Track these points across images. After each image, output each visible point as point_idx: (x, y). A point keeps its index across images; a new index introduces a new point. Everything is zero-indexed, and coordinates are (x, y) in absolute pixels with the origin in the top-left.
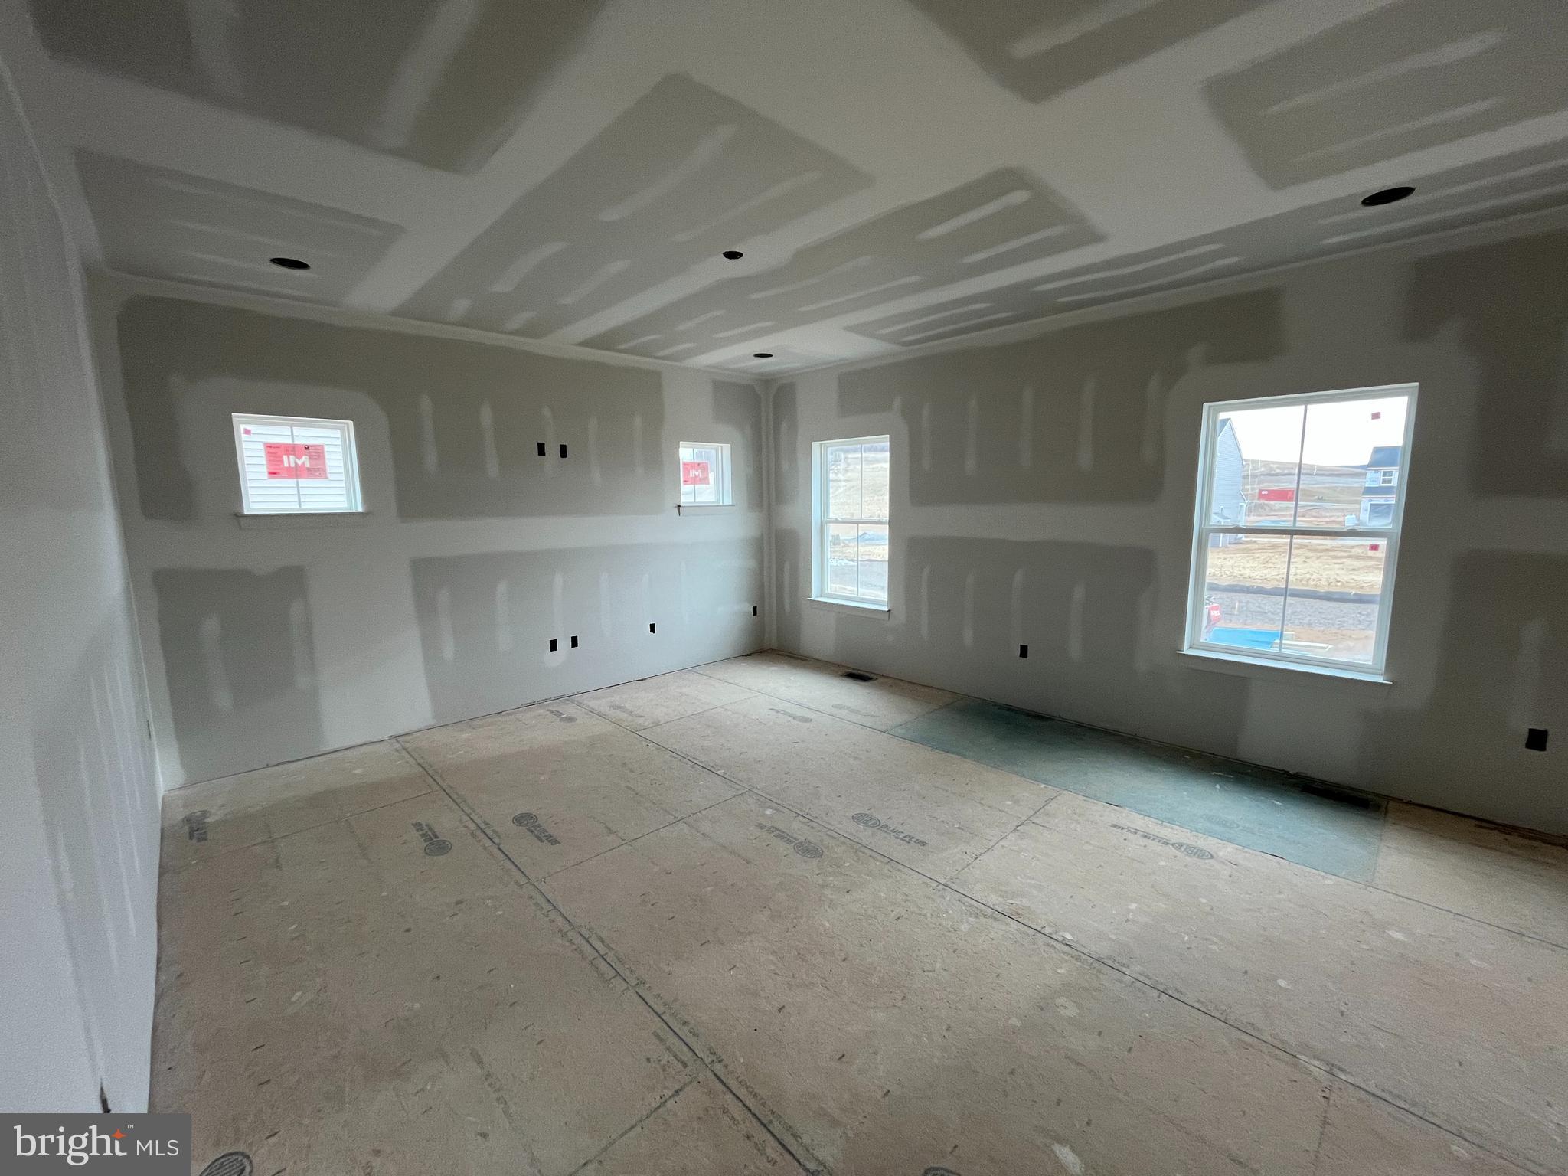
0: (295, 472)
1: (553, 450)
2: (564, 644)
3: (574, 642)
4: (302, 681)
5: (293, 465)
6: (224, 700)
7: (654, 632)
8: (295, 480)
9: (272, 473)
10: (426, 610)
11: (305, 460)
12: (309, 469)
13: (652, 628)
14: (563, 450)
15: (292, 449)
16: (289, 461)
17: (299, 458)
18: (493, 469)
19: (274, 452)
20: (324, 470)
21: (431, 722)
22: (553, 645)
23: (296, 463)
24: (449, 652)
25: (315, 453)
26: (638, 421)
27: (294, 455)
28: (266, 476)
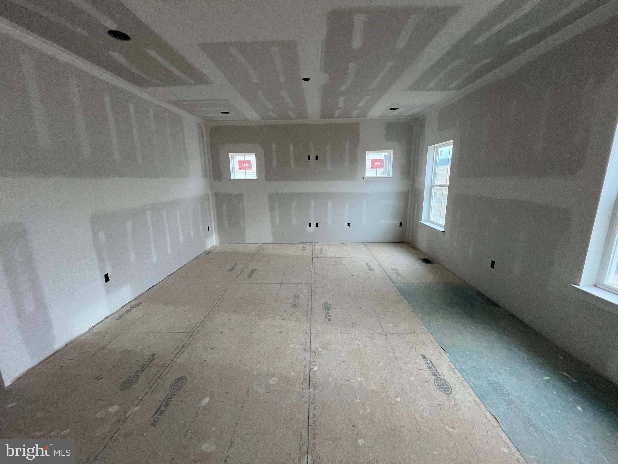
0: (245, 168)
1: (313, 158)
2: (313, 225)
3: (317, 225)
4: (242, 224)
5: (244, 166)
6: (226, 226)
7: (349, 226)
8: (245, 170)
9: (240, 168)
10: (272, 209)
11: (247, 165)
12: (248, 167)
13: (349, 225)
14: (317, 158)
15: (244, 162)
16: (244, 165)
17: (246, 164)
18: (293, 165)
19: (240, 163)
20: (251, 167)
21: (272, 242)
22: (310, 225)
23: (245, 166)
24: (277, 221)
25: (249, 162)
26: (348, 144)
27: (245, 163)
28: (238, 169)
